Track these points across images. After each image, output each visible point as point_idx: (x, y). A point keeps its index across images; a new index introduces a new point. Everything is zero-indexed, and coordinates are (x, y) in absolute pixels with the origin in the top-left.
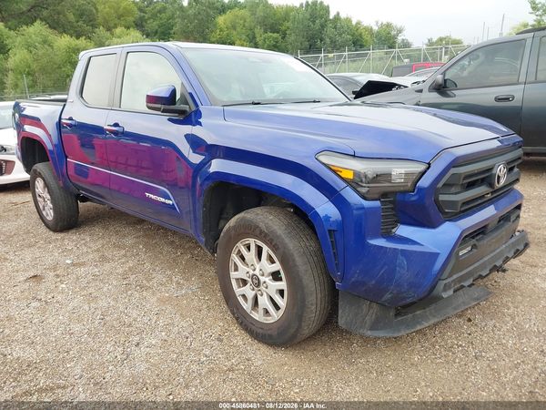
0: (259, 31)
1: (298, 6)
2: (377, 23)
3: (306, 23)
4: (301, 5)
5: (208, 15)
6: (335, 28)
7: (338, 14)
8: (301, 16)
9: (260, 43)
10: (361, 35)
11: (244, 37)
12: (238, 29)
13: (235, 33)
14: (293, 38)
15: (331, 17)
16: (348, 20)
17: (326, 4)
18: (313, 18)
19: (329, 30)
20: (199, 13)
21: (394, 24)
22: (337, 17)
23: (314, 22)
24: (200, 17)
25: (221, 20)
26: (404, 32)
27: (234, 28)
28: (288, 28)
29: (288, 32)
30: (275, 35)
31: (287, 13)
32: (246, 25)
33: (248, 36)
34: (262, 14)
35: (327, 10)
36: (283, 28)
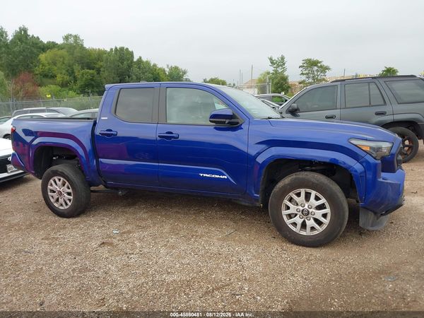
0: (77, 68)
1: (109, 50)
2: (168, 66)
3: (116, 63)
4: (112, 49)
5: (32, 52)
6: (139, 68)
7: (140, 58)
8: (112, 58)
9: (79, 77)
10: (158, 74)
11: (64, 72)
12: (59, 65)
13: (56, 68)
14: (106, 74)
15: (135, 60)
16: (148, 63)
17: (130, 50)
18: (122, 60)
19: (135, 69)
20: (24, 51)
21: (180, 68)
22: (140, 60)
23: (122, 63)
24: (25, 54)
25: (42, 57)
26: (187, 74)
27: (55, 64)
28: (101, 66)
29: (102, 69)
30: (91, 71)
31: (100, 54)
32: (65, 62)
33: (67, 71)
34: (79, 55)
35: (131, 54)
36: (97, 66)
